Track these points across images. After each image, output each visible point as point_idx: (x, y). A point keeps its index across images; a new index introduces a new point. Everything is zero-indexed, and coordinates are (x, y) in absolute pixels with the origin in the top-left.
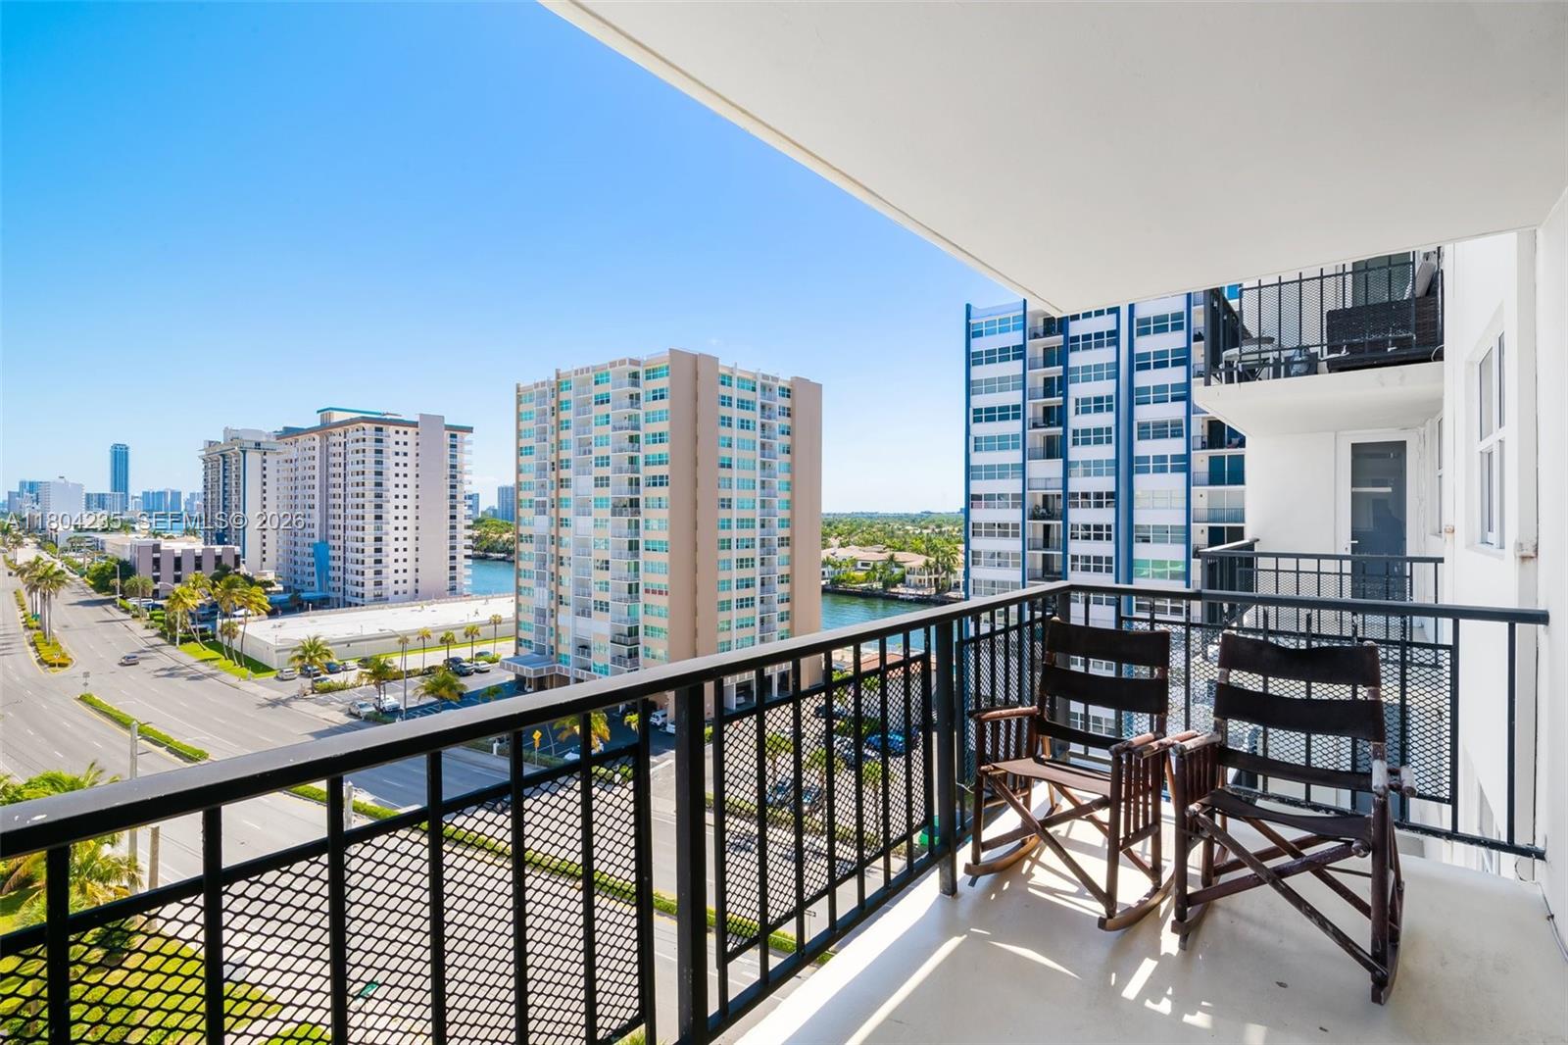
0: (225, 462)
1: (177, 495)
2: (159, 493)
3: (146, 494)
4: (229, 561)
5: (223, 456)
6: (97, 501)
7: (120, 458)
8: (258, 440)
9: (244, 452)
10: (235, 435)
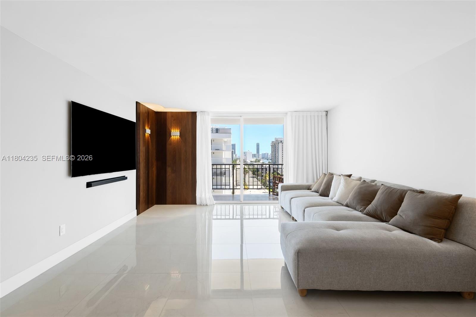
0: (275, 146)
1: (268, 154)
2: (265, 154)
3: (262, 154)
4: (276, 169)
5: (275, 144)
6: (254, 156)
7: (258, 145)
8: (281, 140)
9: (279, 143)
10: (277, 139)
